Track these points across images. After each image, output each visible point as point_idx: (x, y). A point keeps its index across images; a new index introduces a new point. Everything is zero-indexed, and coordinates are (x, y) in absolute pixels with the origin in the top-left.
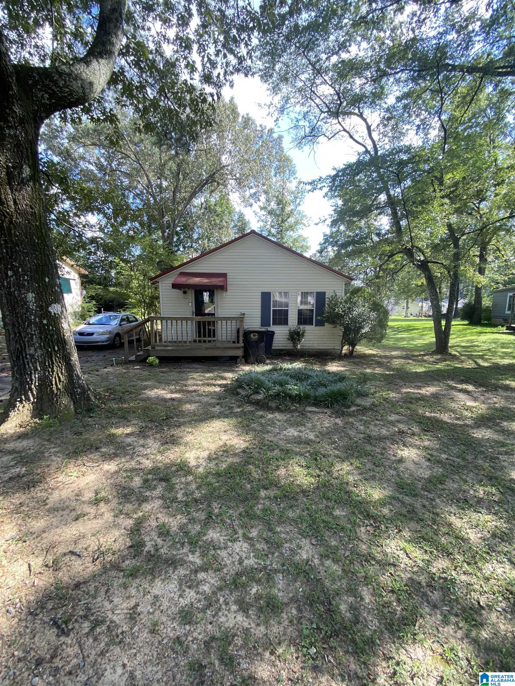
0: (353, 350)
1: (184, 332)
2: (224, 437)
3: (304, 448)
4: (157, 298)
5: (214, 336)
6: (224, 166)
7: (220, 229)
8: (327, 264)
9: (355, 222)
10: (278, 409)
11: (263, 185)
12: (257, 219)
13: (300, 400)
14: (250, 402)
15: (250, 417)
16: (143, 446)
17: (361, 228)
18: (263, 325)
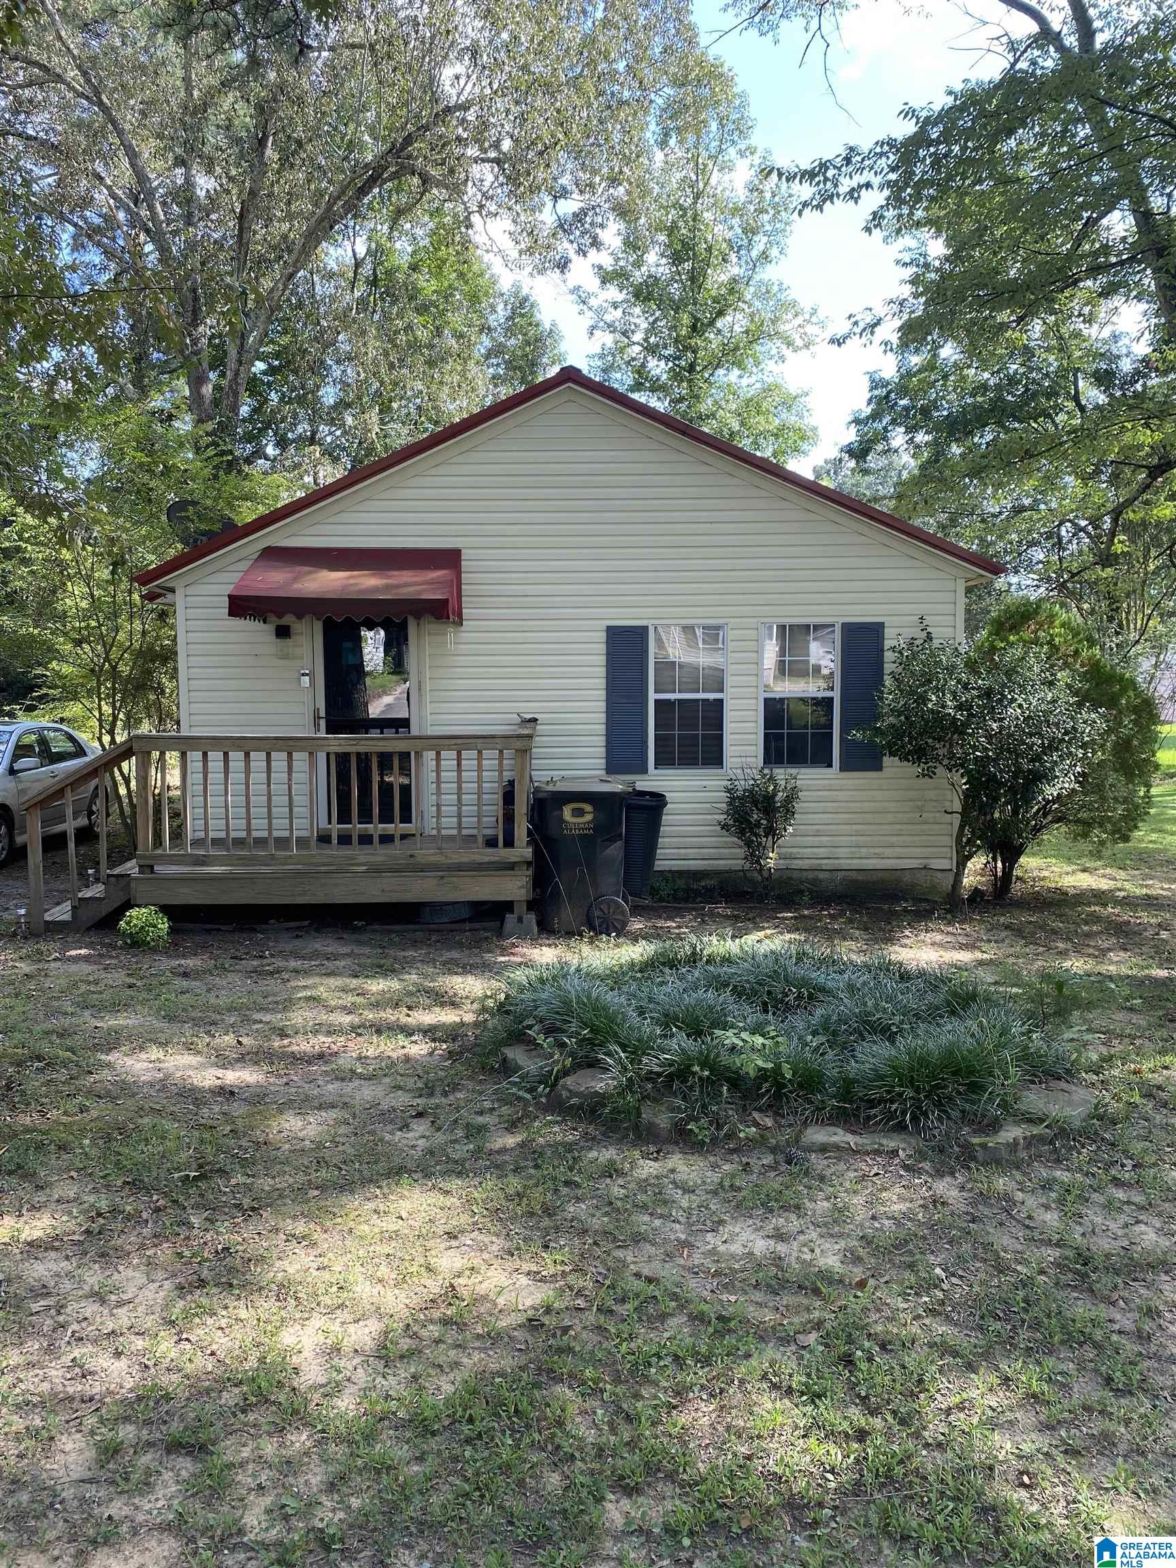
0: (1007, 873)
1: (280, 800)
2: (449, 1261)
3: (797, 1310)
4: (168, 656)
5: (406, 818)
6: (448, 110)
7: (431, 363)
8: (886, 507)
9: (1003, 327)
10: (682, 1138)
11: (614, 181)
12: (588, 320)
13: (778, 1096)
14: (558, 1106)
15: (562, 1172)
16: (99, 1297)
17: (1028, 352)
18: (614, 766)
